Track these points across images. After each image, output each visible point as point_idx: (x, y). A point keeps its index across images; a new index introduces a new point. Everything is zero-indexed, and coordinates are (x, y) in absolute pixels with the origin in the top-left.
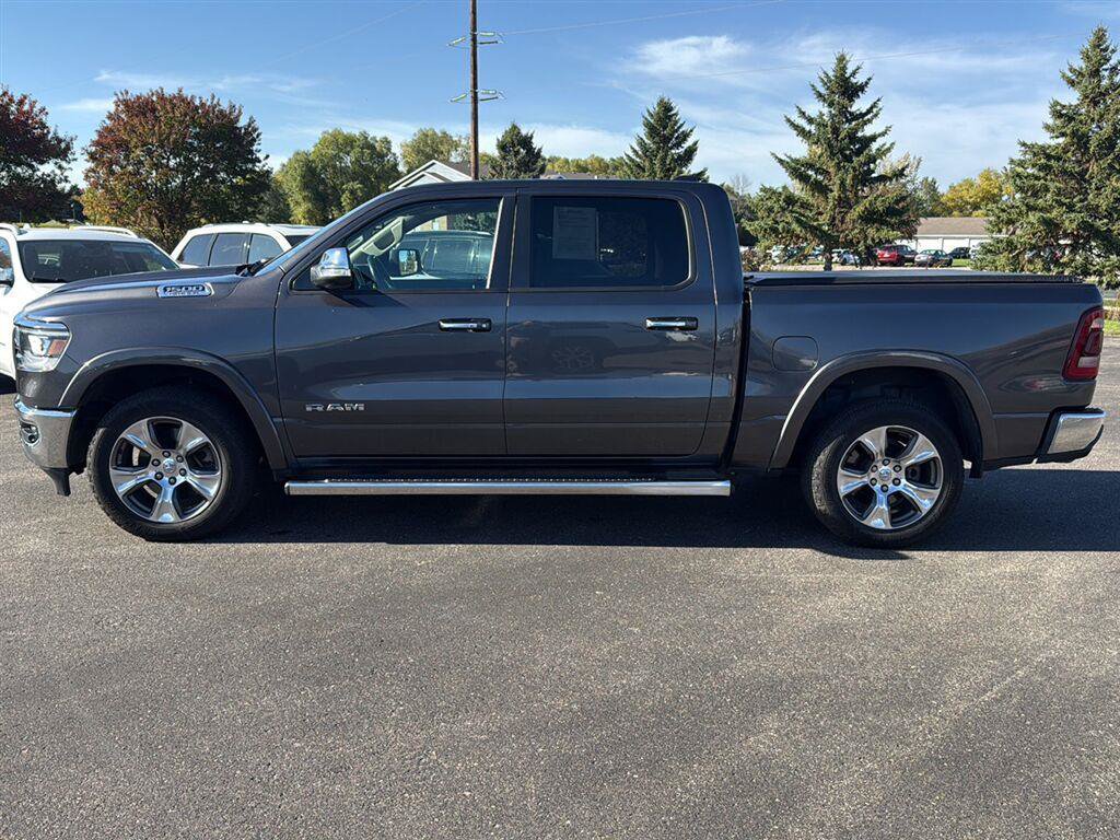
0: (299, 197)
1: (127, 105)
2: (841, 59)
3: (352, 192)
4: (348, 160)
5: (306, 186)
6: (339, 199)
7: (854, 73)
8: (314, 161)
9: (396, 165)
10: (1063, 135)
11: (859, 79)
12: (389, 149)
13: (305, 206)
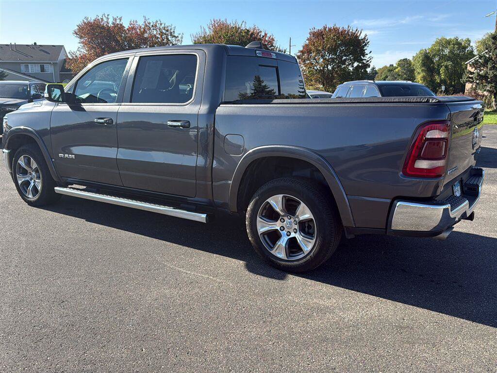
0: (419, 70)
1: (314, 34)
3: (446, 67)
4: (447, 52)
5: (424, 65)
6: (439, 70)
8: (429, 53)
9: (472, 51)
12: (469, 44)
13: (422, 74)
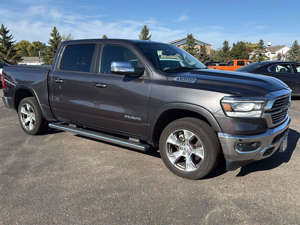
2: (2, 26)
7: (6, 29)
10: (53, 45)
11: (7, 30)
